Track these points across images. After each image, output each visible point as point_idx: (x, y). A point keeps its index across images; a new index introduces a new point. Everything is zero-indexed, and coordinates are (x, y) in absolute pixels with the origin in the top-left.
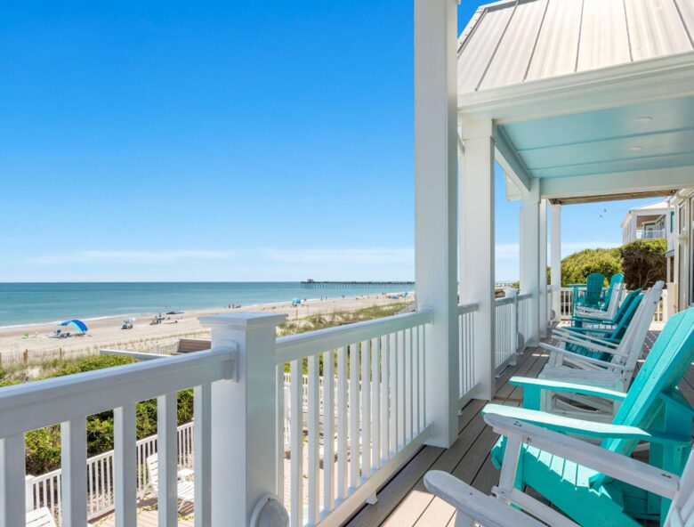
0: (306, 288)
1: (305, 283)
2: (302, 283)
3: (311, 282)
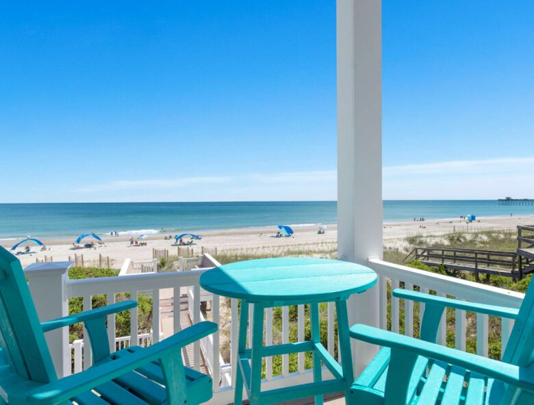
0: (503, 204)
1: (502, 200)
2: (500, 200)
3: (508, 199)
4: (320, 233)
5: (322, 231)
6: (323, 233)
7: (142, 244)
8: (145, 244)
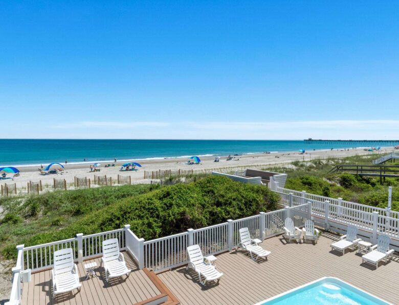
4: (216, 161)
5: (217, 160)
6: (218, 161)
7: (97, 170)
8: (99, 170)
